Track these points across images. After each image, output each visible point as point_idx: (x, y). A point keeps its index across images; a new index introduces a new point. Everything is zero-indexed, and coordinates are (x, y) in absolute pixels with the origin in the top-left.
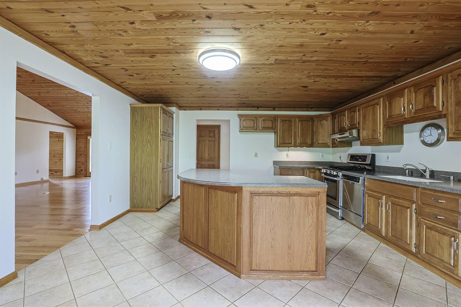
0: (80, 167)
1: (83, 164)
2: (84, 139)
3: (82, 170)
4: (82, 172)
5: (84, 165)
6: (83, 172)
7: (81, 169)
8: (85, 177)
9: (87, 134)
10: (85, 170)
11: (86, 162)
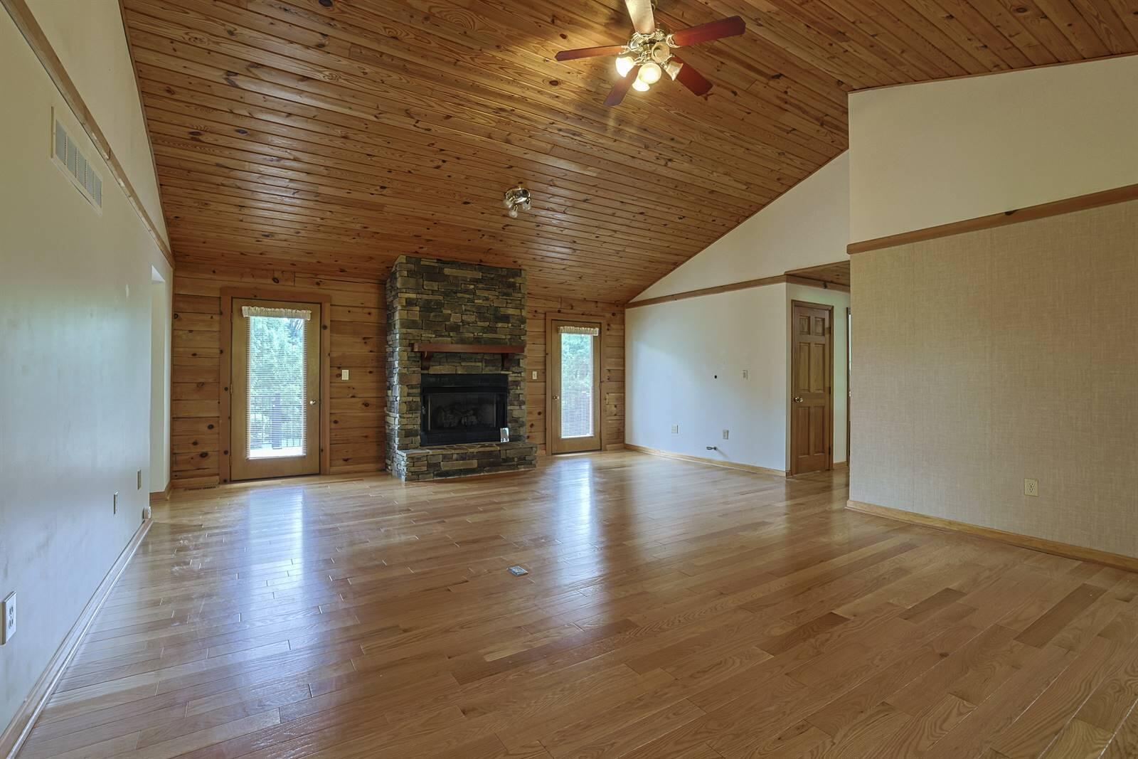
0: (195, 443)
1: (211, 427)
2: (216, 318)
3: (204, 455)
4: (206, 463)
5: (215, 430)
6: (210, 463)
7: (200, 450)
8: (225, 482)
9: (232, 298)
10: (226, 452)
11: (230, 418)
